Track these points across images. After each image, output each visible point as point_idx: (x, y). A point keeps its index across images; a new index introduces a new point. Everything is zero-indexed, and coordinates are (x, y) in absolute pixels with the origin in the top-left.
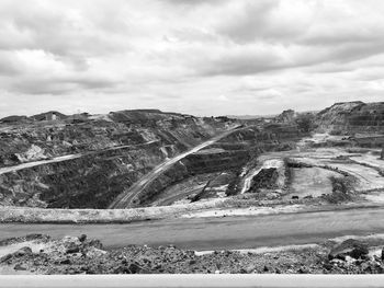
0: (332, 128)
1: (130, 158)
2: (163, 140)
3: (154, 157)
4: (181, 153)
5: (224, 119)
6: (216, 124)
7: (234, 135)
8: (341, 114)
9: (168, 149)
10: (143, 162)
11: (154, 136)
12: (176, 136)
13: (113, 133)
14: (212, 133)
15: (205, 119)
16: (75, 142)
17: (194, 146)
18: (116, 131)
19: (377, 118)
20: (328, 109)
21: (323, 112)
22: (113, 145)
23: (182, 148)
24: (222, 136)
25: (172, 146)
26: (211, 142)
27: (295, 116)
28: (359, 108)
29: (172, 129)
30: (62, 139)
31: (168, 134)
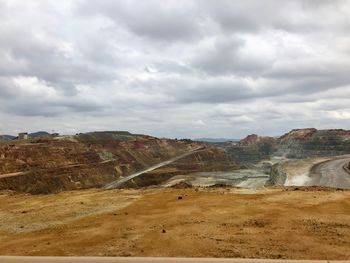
0: (288, 151)
1: (80, 176)
2: (121, 160)
3: (106, 176)
4: (136, 172)
5: (188, 142)
6: (179, 145)
7: (192, 156)
8: (296, 139)
9: (123, 168)
10: (93, 180)
11: (111, 155)
12: (135, 156)
13: (70, 152)
14: (172, 154)
15: (169, 141)
16: (30, 160)
17: (151, 165)
18: (74, 151)
19: (326, 144)
20: (287, 134)
21: (282, 137)
22: (69, 163)
23: (138, 167)
24: (181, 156)
25: (128, 166)
26: (168, 162)
27: (258, 140)
28: (311, 134)
29: (133, 149)
30: (16, 157)
31: (127, 154)
